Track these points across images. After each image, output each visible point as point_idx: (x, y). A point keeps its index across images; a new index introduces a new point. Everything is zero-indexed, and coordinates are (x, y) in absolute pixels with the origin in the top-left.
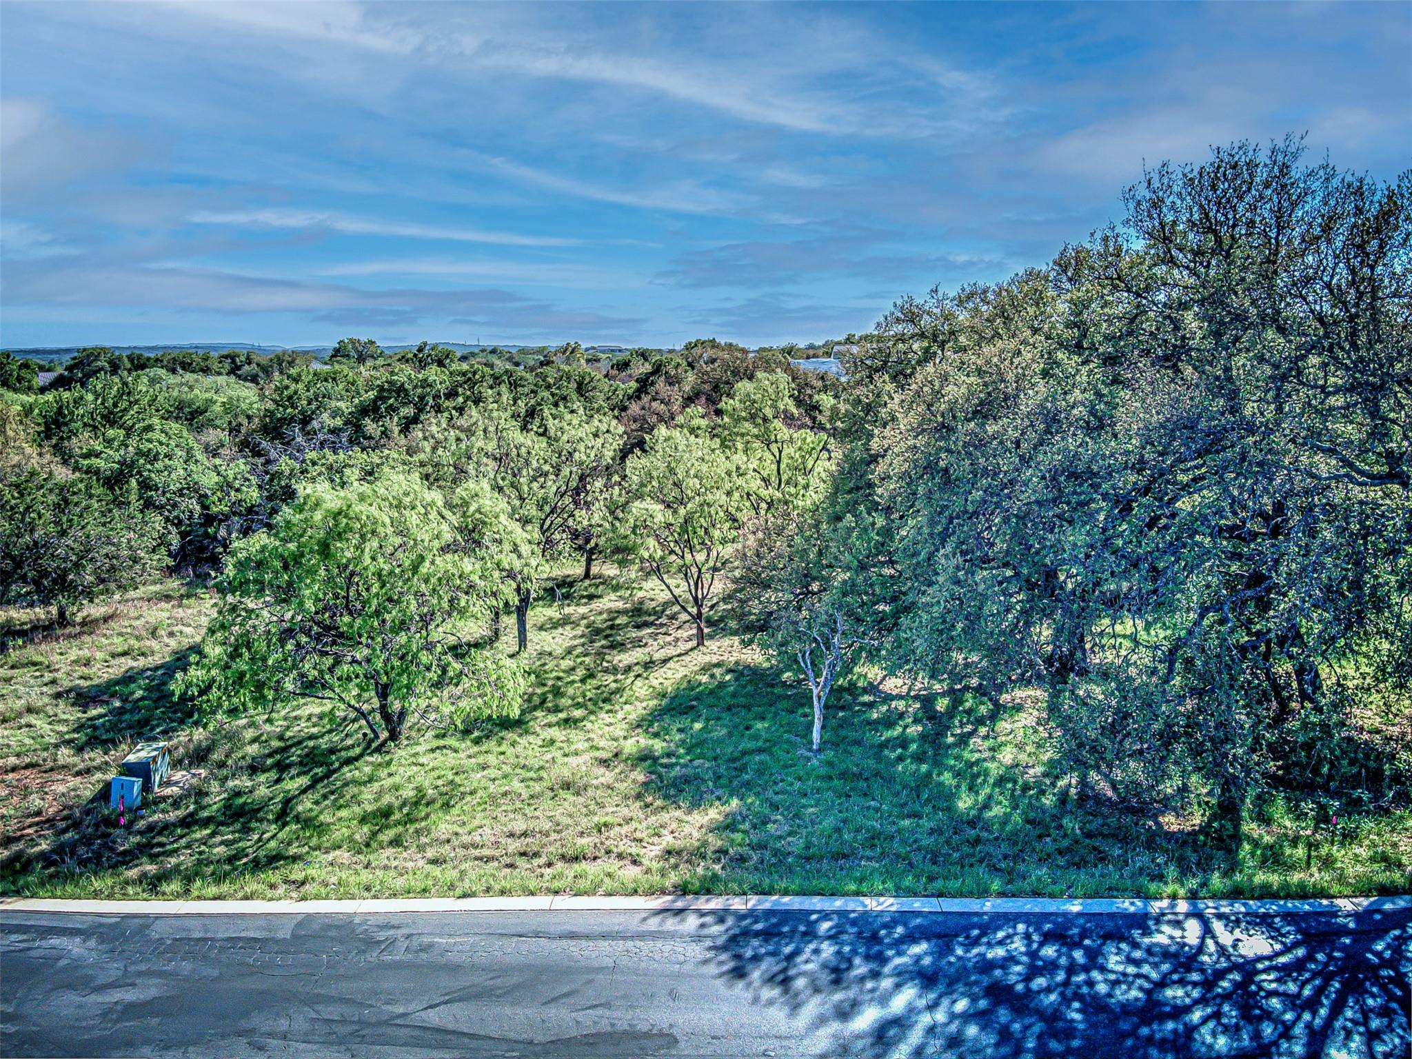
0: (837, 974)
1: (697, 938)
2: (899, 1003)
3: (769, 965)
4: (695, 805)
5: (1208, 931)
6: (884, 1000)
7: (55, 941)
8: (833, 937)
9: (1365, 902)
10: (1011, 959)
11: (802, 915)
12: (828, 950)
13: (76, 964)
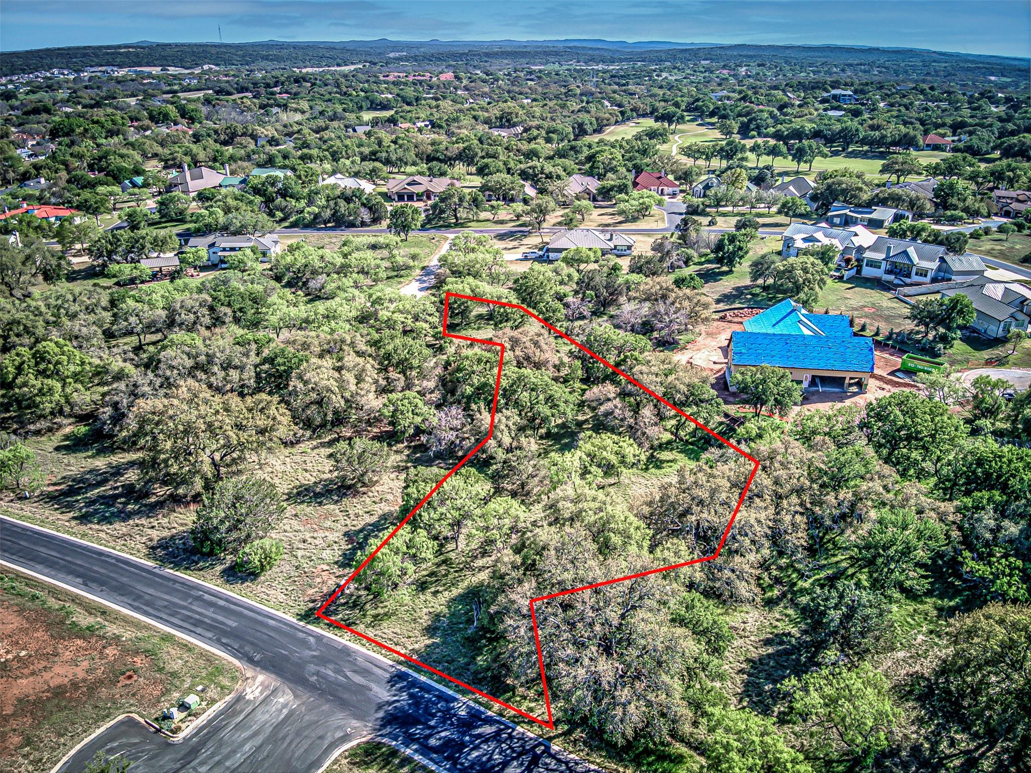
0: (402, 688)
1: (391, 673)
2: (401, 698)
3: (393, 683)
4: (431, 638)
5: (461, 707)
6: (400, 696)
7: (310, 638)
8: (409, 682)
9: (494, 715)
10: (426, 698)
11: (409, 676)
12: (405, 684)
13: (310, 645)
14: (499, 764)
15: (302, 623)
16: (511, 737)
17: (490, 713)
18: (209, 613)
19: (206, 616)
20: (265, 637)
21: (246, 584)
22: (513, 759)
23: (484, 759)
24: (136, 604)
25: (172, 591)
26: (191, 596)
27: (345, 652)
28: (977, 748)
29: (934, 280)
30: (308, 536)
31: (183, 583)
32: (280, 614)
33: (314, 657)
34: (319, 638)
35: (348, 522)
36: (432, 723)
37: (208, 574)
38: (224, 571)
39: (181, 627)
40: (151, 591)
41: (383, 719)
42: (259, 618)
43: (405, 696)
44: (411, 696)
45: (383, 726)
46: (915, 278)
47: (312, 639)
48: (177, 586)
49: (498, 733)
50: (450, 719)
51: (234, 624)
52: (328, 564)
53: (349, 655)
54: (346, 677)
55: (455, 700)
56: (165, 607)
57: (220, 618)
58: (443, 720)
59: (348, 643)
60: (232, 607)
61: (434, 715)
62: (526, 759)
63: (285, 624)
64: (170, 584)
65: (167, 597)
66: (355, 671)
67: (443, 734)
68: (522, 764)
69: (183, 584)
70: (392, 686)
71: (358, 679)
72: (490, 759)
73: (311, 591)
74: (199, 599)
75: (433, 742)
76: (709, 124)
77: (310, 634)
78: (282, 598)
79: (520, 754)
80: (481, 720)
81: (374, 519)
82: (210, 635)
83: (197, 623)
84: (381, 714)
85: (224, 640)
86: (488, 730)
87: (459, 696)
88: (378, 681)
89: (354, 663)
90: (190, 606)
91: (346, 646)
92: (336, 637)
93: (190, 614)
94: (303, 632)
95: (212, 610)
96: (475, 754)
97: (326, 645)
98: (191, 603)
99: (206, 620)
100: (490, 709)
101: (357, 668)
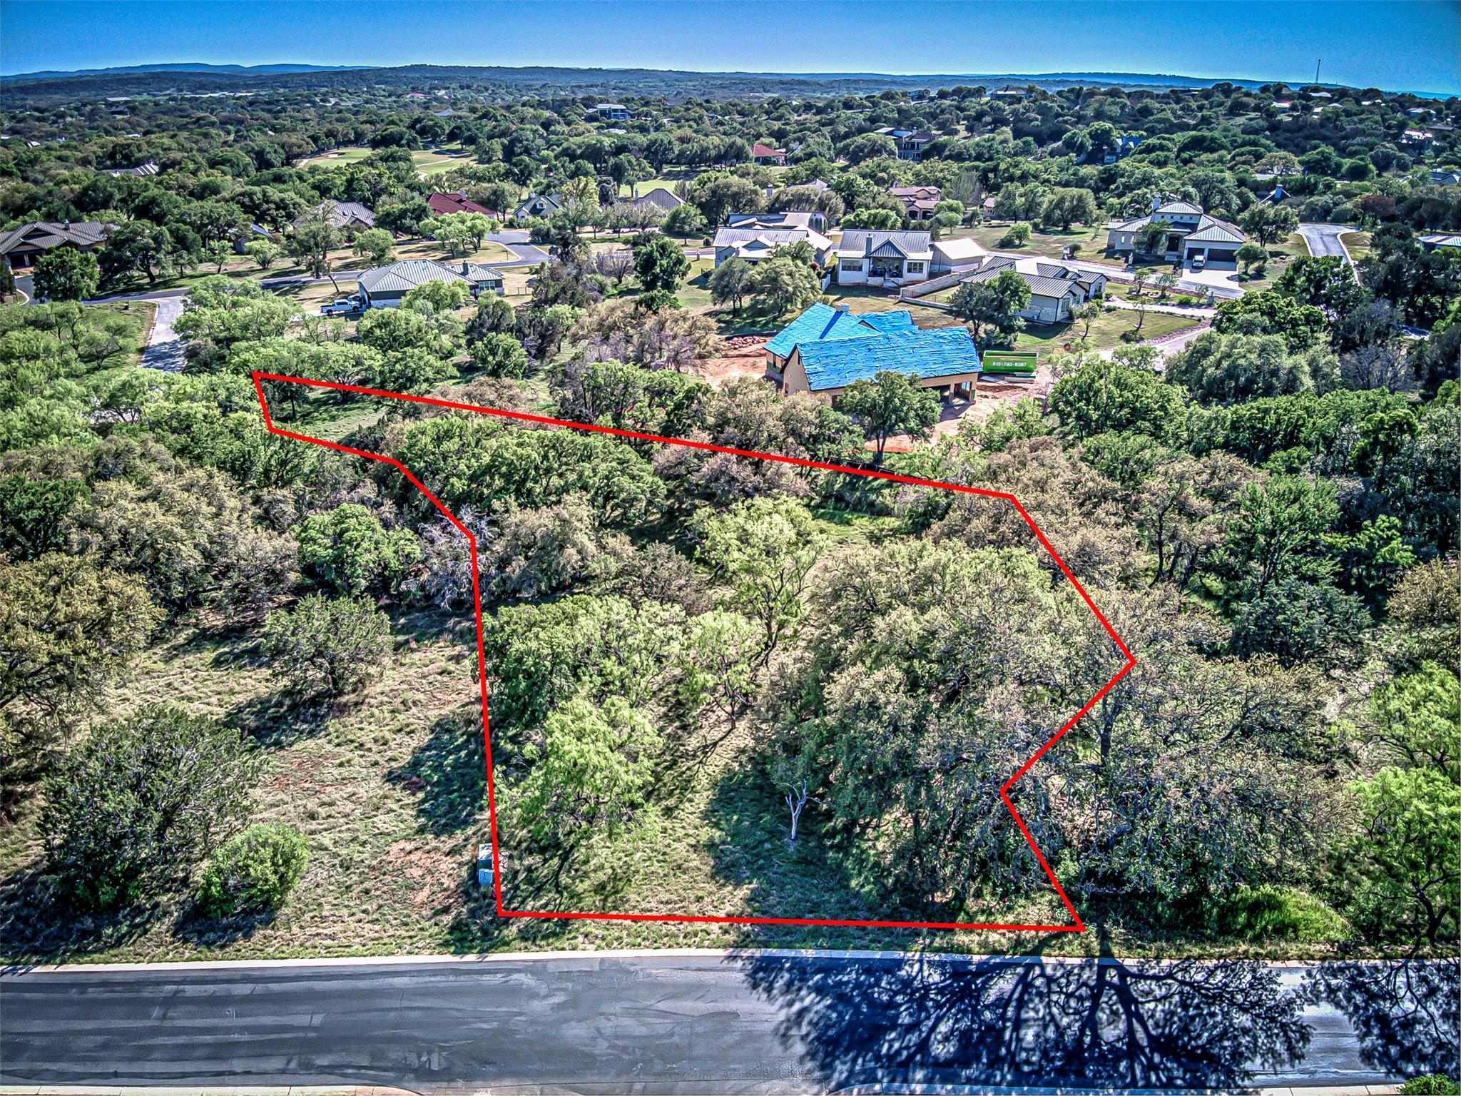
0: (789, 985)
1: (741, 970)
2: (807, 1002)
3: (764, 985)
4: (738, 885)
5: (921, 970)
6: (802, 1000)
7: (516, 976)
8: (789, 970)
9: (984, 957)
10: (848, 982)
11: (778, 959)
12: (787, 976)
13: (529, 989)
14: (1082, 1030)
15: (471, 957)
16: (1049, 979)
17: (976, 958)
18: (229, 1018)
19: (229, 1030)
21: (258, 935)
23: (1051, 1035)
24: (22, 1066)
25: (91, 1008)
26: (152, 1002)
27: (615, 971)
29: (932, 275)
30: (312, 804)
31: (106, 983)
32: (401, 959)
33: (560, 1006)
34: (535, 969)
35: (374, 757)
36: (905, 1019)
37: (145, 945)
38: (180, 929)
39: (184, 1075)
40: (38, 1025)
41: (812, 1055)
42: (364, 985)
43: (808, 998)
44: (820, 990)
45: (826, 1067)
46: (908, 277)
47: (522, 978)
48: (92, 993)
49: (1025, 983)
50: (926, 997)
51: (318, 1020)
52: (406, 838)
54: (666, 1013)
55: (899, 964)
56: (105, 1046)
57: (265, 1020)
58: (918, 1005)
59: (602, 954)
60: (279, 986)
61: (893, 1005)
62: (1111, 1000)
63: (436, 972)
64: (74, 994)
65: (90, 1025)
66: (670, 997)
67: (943, 1029)
68: (1114, 1013)
70: (769, 990)
71: (692, 1007)
72: (1060, 1031)
73: (422, 896)
74: (175, 1001)
75: (940, 1049)
76: (449, 151)
77: (507, 969)
78: (368, 930)
79: (1094, 999)
80: (977, 975)
81: (425, 738)
82: (276, 1063)
83: (221, 1051)
84: (800, 1048)
85: (322, 1061)
86: (1004, 985)
87: (899, 954)
88: (732, 993)
89: (651, 984)
90: (167, 1023)
91: (602, 960)
92: (568, 954)
93: (182, 1040)
94: (488, 972)
95: (231, 1010)
96: (1029, 1035)
97: (565, 976)
98: (164, 1017)
99: (236, 1037)
100: (970, 951)
101: (667, 991)
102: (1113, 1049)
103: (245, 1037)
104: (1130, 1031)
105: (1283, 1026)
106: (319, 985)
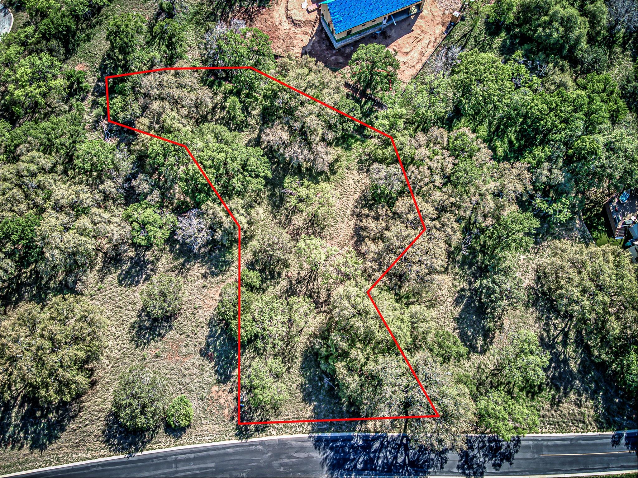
3: (318, 447)
7: (258, 447)
8: (324, 441)
14: (393, 459)
15: (244, 441)
16: (389, 442)
18: (192, 466)
19: (193, 470)
20: (236, 462)
22: (398, 452)
23: (385, 461)
25: (157, 466)
26: (171, 462)
27: (282, 443)
28: (566, 325)
33: (270, 456)
34: (262, 443)
36: (352, 457)
41: (329, 470)
42: (221, 452)
43: (329, 452)
44: (332, 449)
45: (332, 474)
47: (260, 447)
48: (156, 461)
49: (382, 444)
50: (358, 449)
51: (213, 465)
52: (215, 385)
53: (286, 444)
54: (296, 458)
55: (352, 437)
57: (202, 466)
58: (355, 453)
59: (279, 437)
60: (200, 454)
61: (349, 453)
62: (402, 449)
63: (238, 446)
66: (297, 452)
67: (361, 460)
68: (402, 454)
69: (157, 457)
70: (319, 449)
71: (302, 455)
72: (388, 460)
74: (177, 461)
75: (359, 466)
77: (255, 444)
79: (399, 449)
80: (371, 441)
84: (326, 468)
86: (377, 445)
87: (352, 434)
89: (292, 447)
90: (178, 469)
91: (279, 440)
92: (269, 438)
93: (183, 474)
94: (251, 445)
95: (192, 463)
96: (380, 462)
97: (270, 445)
98: (176, 467)
99: (196, 472)
100: (370, 432)
101: (296, 449)
102: (400, 465)
103: (198, 472)
104: (405, 460)
105: (442, 458)
106: (210, 453)
